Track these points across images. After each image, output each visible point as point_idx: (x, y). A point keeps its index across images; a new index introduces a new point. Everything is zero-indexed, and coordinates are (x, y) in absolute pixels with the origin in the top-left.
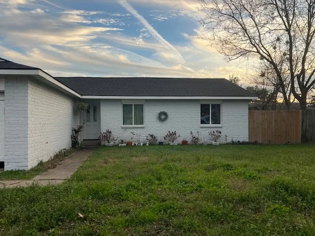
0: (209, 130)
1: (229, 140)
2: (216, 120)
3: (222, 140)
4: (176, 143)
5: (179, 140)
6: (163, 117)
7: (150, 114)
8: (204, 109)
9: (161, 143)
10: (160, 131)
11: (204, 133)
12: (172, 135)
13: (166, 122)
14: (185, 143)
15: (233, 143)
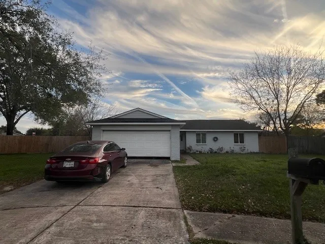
0: (239, 146)
1: (249, 151)
2: (242, 141)
3: (246, 151)
4: (223, 152)
5: (224, 151)
6: (216, 139)
7: (209, 138)
8: (236, 135)
9: (216, 152)
10: (215, 147)
11: (237, 148)
12: (221, 149)
13: (217, 142)
14: (227, 152)
15: (251, 153)
